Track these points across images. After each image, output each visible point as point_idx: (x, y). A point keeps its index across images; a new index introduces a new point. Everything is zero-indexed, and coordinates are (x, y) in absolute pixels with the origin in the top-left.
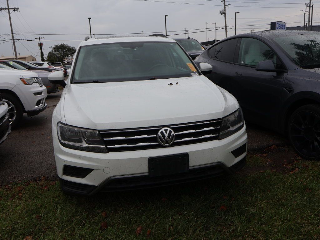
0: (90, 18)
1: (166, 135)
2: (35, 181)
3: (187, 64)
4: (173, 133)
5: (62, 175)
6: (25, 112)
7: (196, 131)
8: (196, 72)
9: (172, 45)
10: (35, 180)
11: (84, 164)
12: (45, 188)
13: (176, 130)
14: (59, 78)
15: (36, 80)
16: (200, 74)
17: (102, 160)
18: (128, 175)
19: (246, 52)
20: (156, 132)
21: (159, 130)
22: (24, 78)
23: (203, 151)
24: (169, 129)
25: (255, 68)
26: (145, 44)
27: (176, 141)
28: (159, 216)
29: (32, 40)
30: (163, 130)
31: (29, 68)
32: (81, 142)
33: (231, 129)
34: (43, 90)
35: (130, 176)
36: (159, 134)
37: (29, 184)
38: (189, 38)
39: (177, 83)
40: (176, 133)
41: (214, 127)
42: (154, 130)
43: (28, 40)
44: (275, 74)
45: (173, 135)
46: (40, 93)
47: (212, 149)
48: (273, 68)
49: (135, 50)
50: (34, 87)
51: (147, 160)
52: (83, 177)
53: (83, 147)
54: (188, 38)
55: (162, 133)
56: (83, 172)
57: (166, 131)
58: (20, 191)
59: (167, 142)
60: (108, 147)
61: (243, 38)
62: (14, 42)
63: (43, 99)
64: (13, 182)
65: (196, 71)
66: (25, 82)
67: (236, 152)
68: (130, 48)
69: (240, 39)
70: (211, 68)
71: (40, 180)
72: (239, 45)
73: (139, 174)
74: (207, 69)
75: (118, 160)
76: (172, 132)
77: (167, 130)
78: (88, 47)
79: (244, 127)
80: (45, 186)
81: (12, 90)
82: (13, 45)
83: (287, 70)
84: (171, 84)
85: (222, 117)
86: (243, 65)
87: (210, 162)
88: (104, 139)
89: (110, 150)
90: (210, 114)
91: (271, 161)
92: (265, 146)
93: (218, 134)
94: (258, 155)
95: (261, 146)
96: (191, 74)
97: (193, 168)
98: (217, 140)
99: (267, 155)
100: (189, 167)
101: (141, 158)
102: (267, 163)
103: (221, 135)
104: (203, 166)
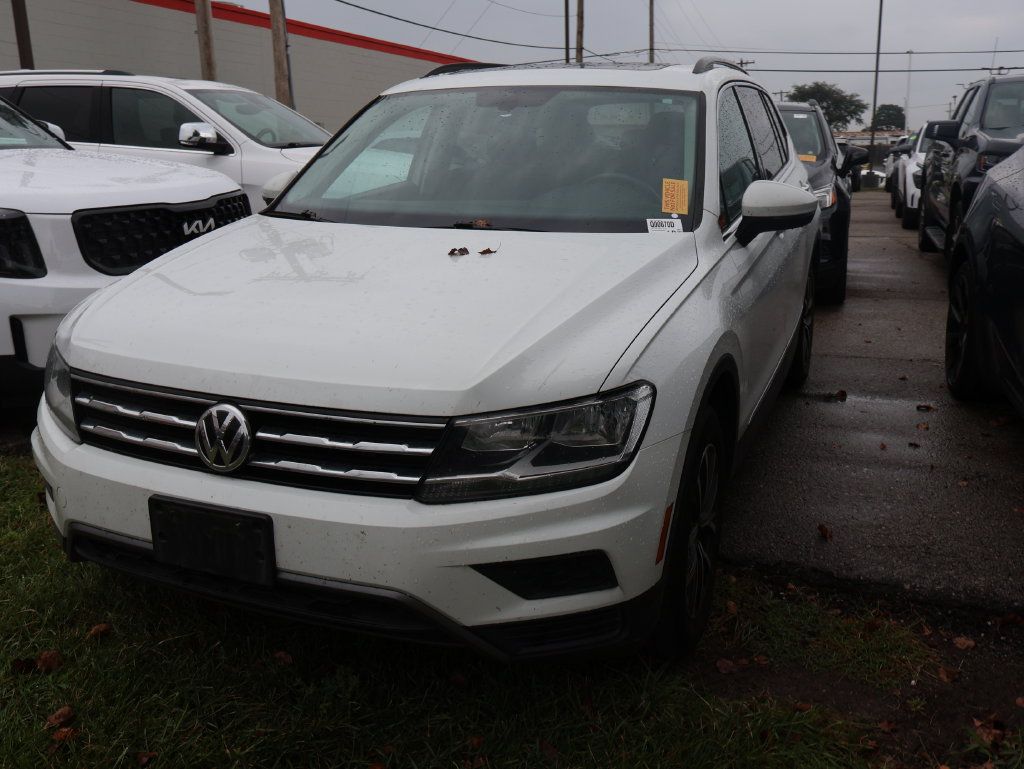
1: (220, 432)
3: (665, 179)
4: (243, 430)
8: (681, 216)
13: (257, 420)
16: (691, 229)
18: (107, 531)
20: (197, 410)
21: (205, 407)
23: (327, 528)
24: (234, 412)
27: (255, 463)
30: (214, 410)
33: (515, 472)
35: (110, 536)
36: (201, 422)
39: (487, 252)
40: (255, 434)
42: (192, 404)
45: (242, 437)
47: (363, 531)
49: (508, 115)
51: (147, 500)
55: (209, 419)
57: (221, 416)
59: (219, 460)
60: (81, 425)
65: (685, 212)
68: (493, 109)
73: (132, 538)
74: (768, 209)
76: (239, 424)
77: (226, 414)
85: (450, 412)
88: (76, 400)
89: (85, 438)
90: (399, 390)
91: (946, 680)
92: (1013, 601)
93: (417, 479)
94: (928, 632)
95: (995, 594)
96: (648, 221)
97: (292, 577)
98: (412, 501)
99: (976, 646)
100: (274, 570)
101: (135, 488)
102: (913, 682)
103: (431, 485)
104: (329, 585)
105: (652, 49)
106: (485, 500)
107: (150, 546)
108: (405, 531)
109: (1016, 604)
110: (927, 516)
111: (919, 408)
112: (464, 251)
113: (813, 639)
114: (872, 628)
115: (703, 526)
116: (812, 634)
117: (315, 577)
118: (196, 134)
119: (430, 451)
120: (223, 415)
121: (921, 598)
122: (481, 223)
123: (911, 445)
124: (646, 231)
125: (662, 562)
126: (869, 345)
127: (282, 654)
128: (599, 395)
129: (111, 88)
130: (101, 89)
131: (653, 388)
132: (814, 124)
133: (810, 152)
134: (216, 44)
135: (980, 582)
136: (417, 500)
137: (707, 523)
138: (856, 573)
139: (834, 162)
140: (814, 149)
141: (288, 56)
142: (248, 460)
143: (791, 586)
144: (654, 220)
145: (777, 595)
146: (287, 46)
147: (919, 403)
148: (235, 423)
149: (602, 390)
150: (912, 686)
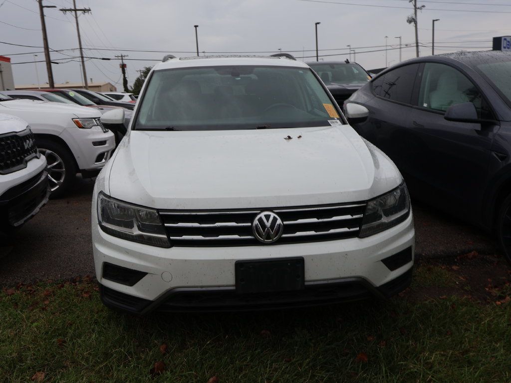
0: (196, 26)
1: (268, 224)
2: (74, 283)
3: (324, 104)
4: (279, 221)
5: (101, 279)
6: (79, 170)
7: (320, 220)
8: (338, 119)
9: (301, 72)
10: (74, 281)
11: (133, 264)
12: (85, 295)
13: (284, 216)
14: (116, 120)
15: (98, 122)
16: (344, 123)
17: (160, 259)
18: (202, 287)
19: (433, 88)
20: (250, 217)
21: (256, 215)
22: (79, 118)
23: (330, 257)
24: (272, 215)
25: (443, 114)
26: (256, 69)
27: (284, 236)
28: (251, 361)
29: (109, 59)
30: (262, 215)
31: (99, 102)
32: (131, 227)
33: (385, 220)
34: (108, 137)
35: (204, 289)
36: (256, 222)
37: (63, 286)
38: (347, 62)
39: (300, 137)
40: (285, 223)
41: (352, 216)
42: (247, 215)
43: (103, 59)
44: (478, 127)
45: (280, 224)
46: (102, 143)
47: (346, 254)
48: (475, 117)
49: (239, 79)
50: (93, 133)
51: (234, 264)
52: (131, 284)
53: (132, 236)
54: (345, 61)
55: (260, 220)
56: (131, 276)
57: (267, 217)
58: (47, 296)
59: (268, 237)
60: (171, 238)
61: (427, 64)
62: (83, 62)
63: (108, 152)
64: (41, 281)
65: (338, 117)
66: (81, 124)
67: (392, 262)
68: (230, 76)
69: (422, 64)
70: (366, 113)
71: (81, 282)
72: (420, 74)
73: (219, 286)
74: (359, 114)
75: (186, 260)
76: (277, 219)
77: (269, 216)
78: (164, 72)
79: (410, 219)
80: (86, 293)
81: (60, 136)
82: (82, 67)
83: (499, 121)
84: (289, 138)
85: (367, 198)
86: (425, 110)
87: (342, 276)
88: (166, 225)
89: (175, 244)
90: (345, 192)
91: (464, 280)
92: (457, 251)
93: (358, 229)
96: (328, 121)
97: (312, 283)
98: (357, 238)
99: (460, 268)
100: (304, 282)
101: (224, 260)
102: (457, 283)
103: (362, 230)
104: (330, 282)
105: (81, 48)
106: (378, 233)
107: (233, 288)
108: (363, 250)
117: (323, 280)
119: (362, 216)
121: (431, 257)
124: (330, 125)
127: (264, 331)
135: (442, 248)
144: (331, 121)
148: (275, 219)
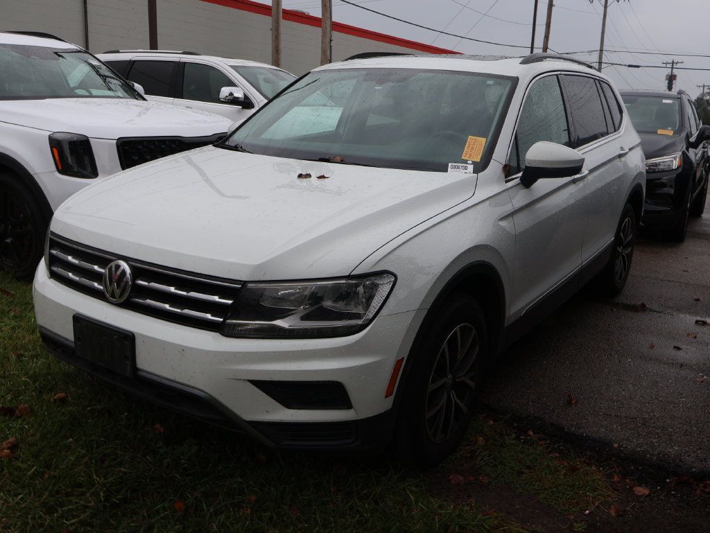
1: (115, 277)
3: (470, 137)
4: (128, 277)
8: (474, 163)
18: (55, 334)
20: (107, 263)
23: (163, 345)
24: (124, 265)
29: (638, 67)
30: (113, 264)
36: (107, 270)
39: (322, 177)
40: (136, 281)
43: (630, 66)
45: (127, 281)
47: (183, 350)
51: (73, 316)
55: (110, 269)
59: (113, 295)
60: (52, 267)
65: (478, 160)
68: (373, 83)
77: (120, 266)
85: (245, 278)
88: (51, 251)
89: (53, 275)
90: (217, 260)
91: (613, 514)
92: (692, 468)
93: (222, 320)
94: (616, 479)
95: (681, 460)
96: (450, 164)
97: (144, 374)
98: (218, 334)
99: (649, 495)
100: (135, 369)
102: (587, 512)
103: (231, 324)
104: (164, 381)
105: (601, 50)
106: (263, 338)
107: (73, 345)
108: (207, 352)
109: (694, 470)
110: (657, 399)
111: (697, 322)
112: (308, 176)
113: (527, 471)
114: (573, 469)
115: (458, 380)
116: (528, 467)
117: (157, 376)
118: (231, 94)
119: (230, 302)
120: (118, 267)
121: (623, 455)
122: (338, 159)
123: (675, 347)
124: (446, 171)
125: (392, 398)
126: (685, 273)
127: (158, 426)
128: (349, 277)
129: (185, 63)
130: (179, 63)
131: (395, 276)
132: (677, 108)
133: (670, 128)
134: (282, 37)
135: (674, 450)
136: (220, 333)
137: (463, 379)
138: (581, 431)
139: (688, 137)
140: (673, 126)
141: (331, 46)
142: (129, 297)
143: (531, 433)
144: (454, 164)
145: (518, 438)
146: (331, 40)
147: (699, 319)
148: (124, 272)
149: (353, 273)
150: (586, 515)
